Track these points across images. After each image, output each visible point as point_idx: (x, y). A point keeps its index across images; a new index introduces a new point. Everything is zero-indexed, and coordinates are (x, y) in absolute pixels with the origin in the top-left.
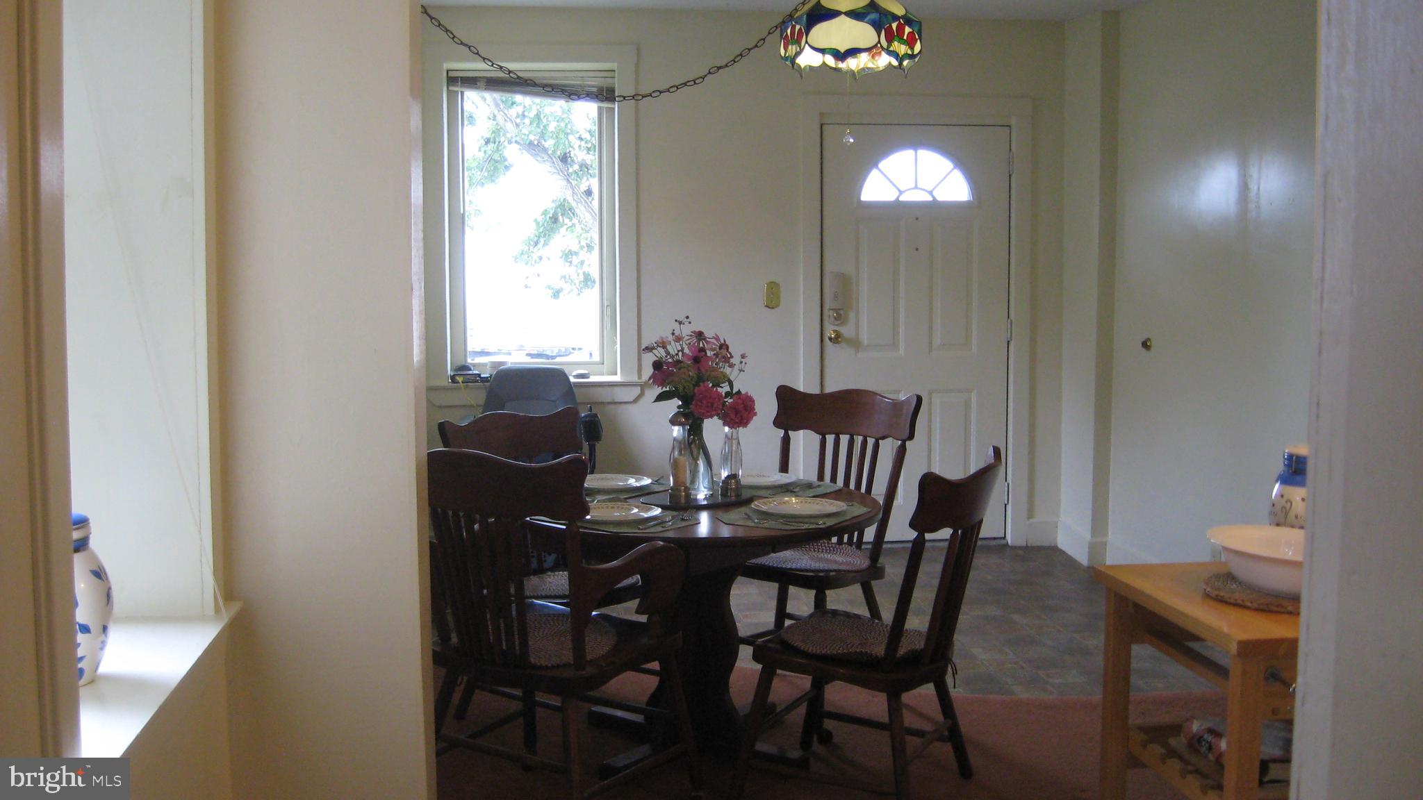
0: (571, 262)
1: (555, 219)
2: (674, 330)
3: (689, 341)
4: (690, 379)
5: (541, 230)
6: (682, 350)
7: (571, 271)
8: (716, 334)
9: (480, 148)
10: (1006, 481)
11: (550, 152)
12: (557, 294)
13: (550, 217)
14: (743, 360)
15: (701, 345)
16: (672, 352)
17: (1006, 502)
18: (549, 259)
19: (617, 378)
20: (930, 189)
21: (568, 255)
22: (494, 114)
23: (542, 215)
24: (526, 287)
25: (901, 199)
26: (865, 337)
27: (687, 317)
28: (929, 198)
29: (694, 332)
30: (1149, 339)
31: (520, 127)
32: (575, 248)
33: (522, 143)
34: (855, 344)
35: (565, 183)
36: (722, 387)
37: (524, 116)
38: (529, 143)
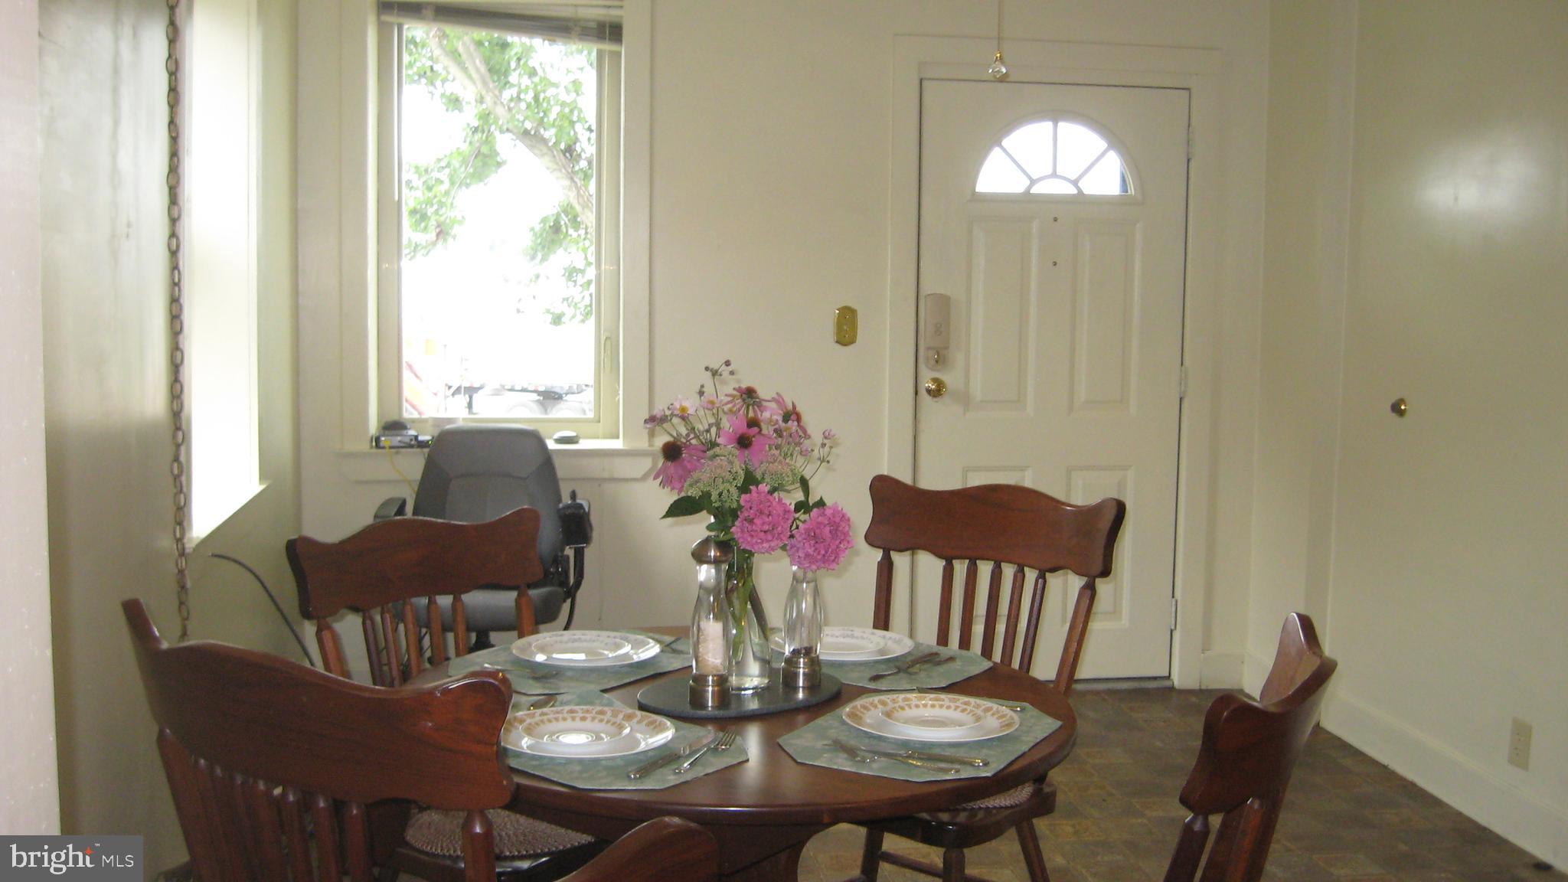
0: (575, 281)
1: (556, 228)
2: (702, 386)
3: (730, 406)
4: (731, 478)
5: (539, 241)
6: (718, 425)
7: (575, 292)
8: (777, 393)
9: (466, 138)
10: (1173, 597)
11: (550, 144)
12: (557, 320)
13: (550, 227)
14: (826, 441)
15: (751, 414)
16: (700, 427)
17: (1173, 628)
18: (548, 278)
19: (617, 444)
20: (1073, 177)
21: (571, 273)
22: (481, 95)
23: (540, 223)
24: (518, 311)
25: (1034, 190)
26: (977, 389)
27: (728, 363)
28: (1073, 191)
29: (739, 390)
30: (1402, 401)
31: (514, 112)
32: (580, 265)
33: (515, 131)
34: (965, 399)
35: (567, 182)
36: (789, 492)
37: (519, 99)
38: (524, 131)
